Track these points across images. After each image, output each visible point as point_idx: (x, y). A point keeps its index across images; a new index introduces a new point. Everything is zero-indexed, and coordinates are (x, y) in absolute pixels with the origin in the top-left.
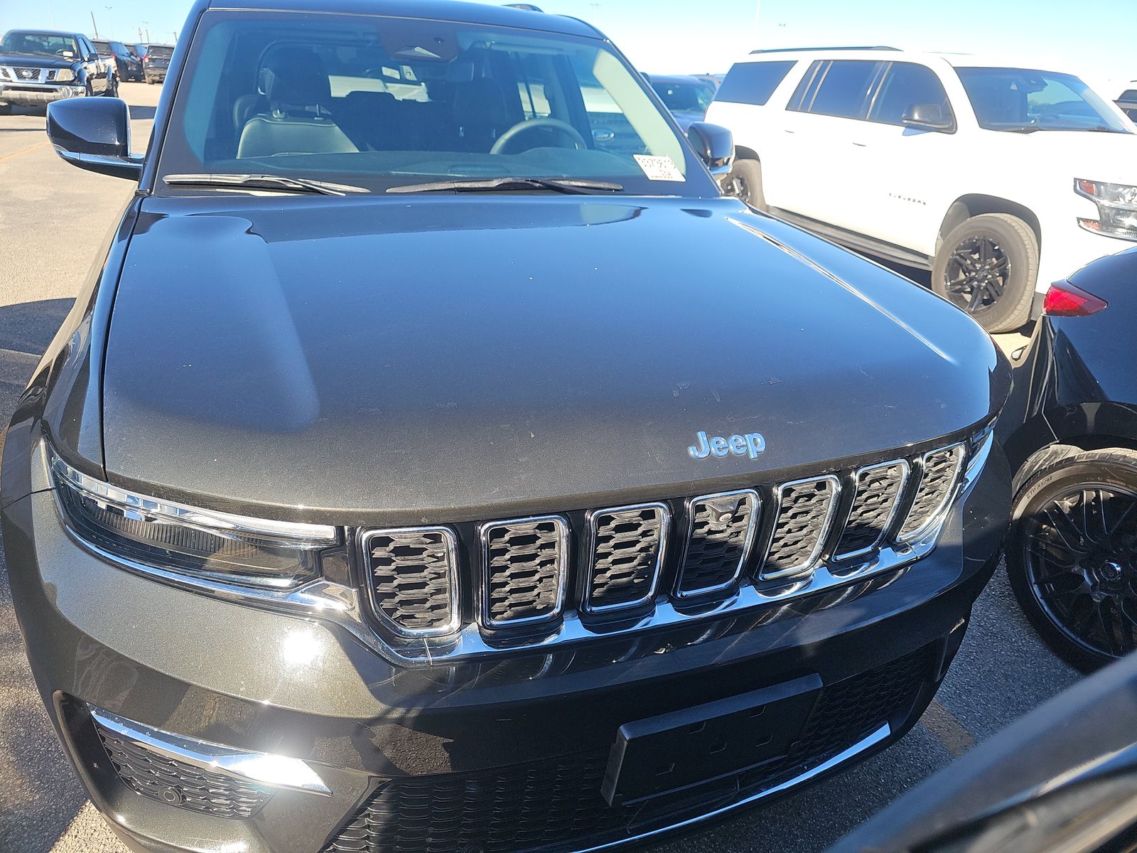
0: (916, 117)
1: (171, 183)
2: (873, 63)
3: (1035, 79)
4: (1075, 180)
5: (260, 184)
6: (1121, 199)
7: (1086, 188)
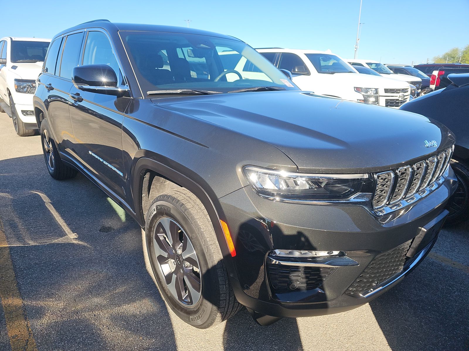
0: (296, 70)
1: (150, 94)
2: (274, 53)
3: (327, 57)
4: (354, 87)
5: (186, 93)
6: (368, 92)
7: (358, 90)
